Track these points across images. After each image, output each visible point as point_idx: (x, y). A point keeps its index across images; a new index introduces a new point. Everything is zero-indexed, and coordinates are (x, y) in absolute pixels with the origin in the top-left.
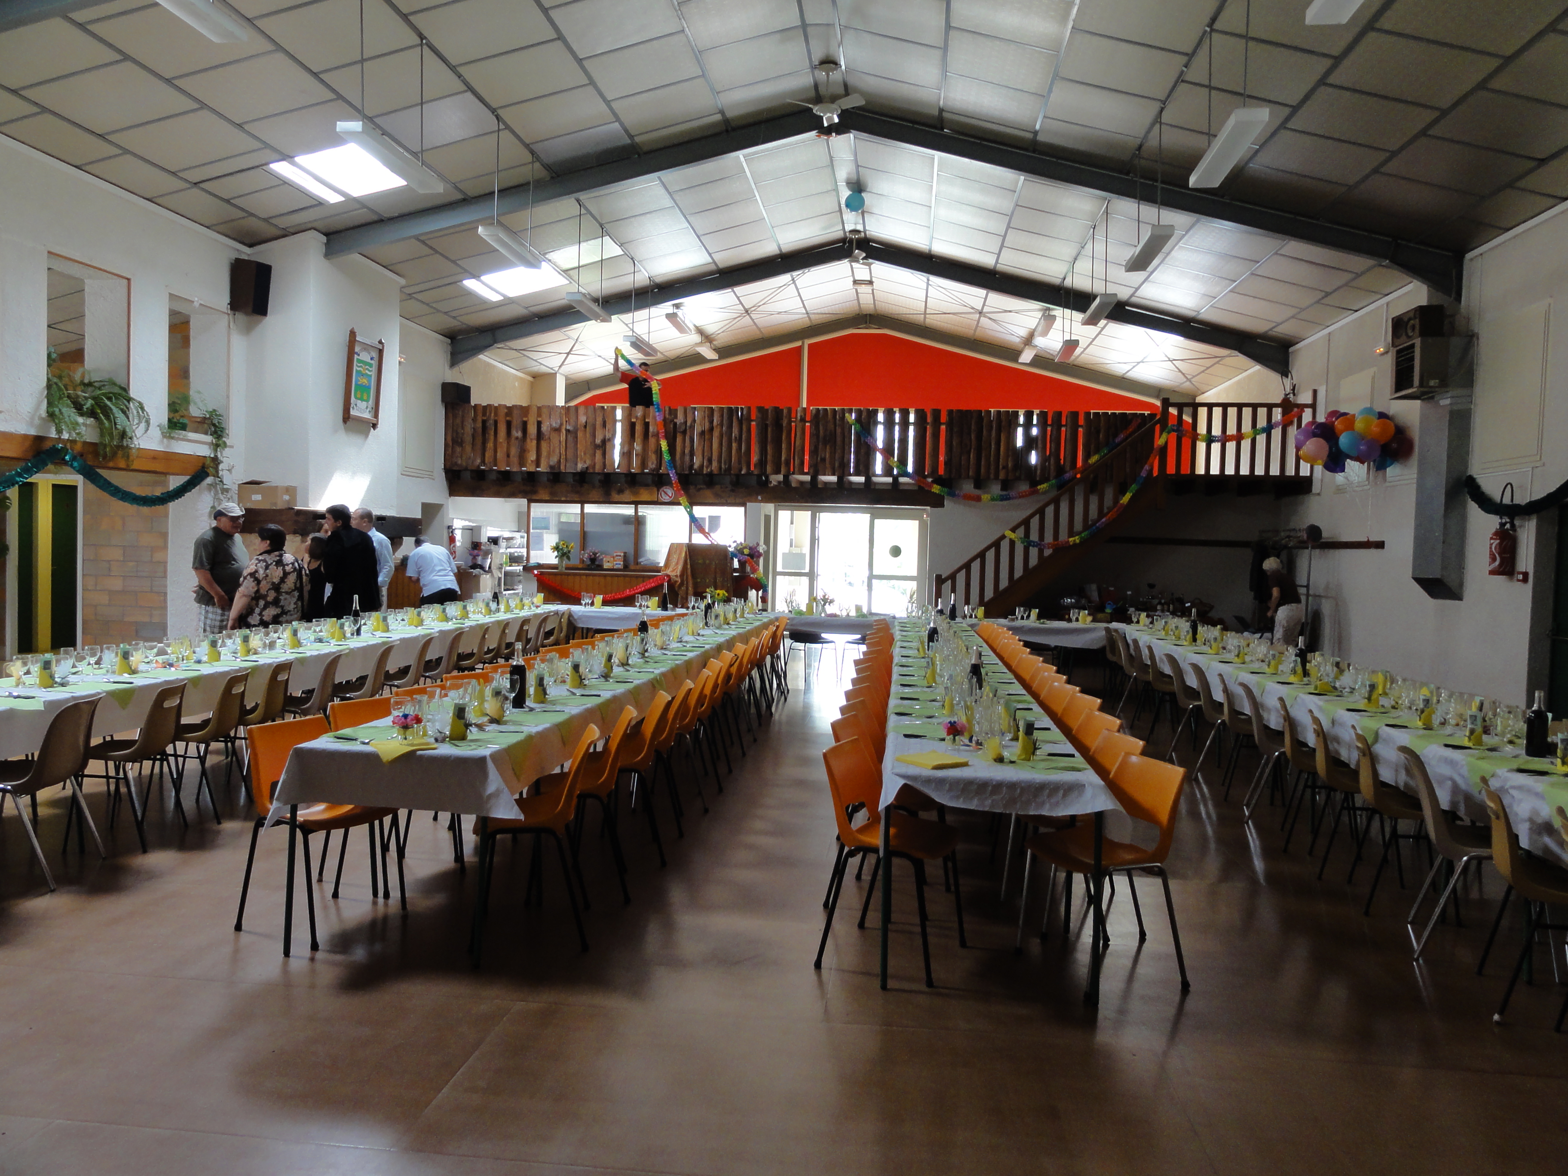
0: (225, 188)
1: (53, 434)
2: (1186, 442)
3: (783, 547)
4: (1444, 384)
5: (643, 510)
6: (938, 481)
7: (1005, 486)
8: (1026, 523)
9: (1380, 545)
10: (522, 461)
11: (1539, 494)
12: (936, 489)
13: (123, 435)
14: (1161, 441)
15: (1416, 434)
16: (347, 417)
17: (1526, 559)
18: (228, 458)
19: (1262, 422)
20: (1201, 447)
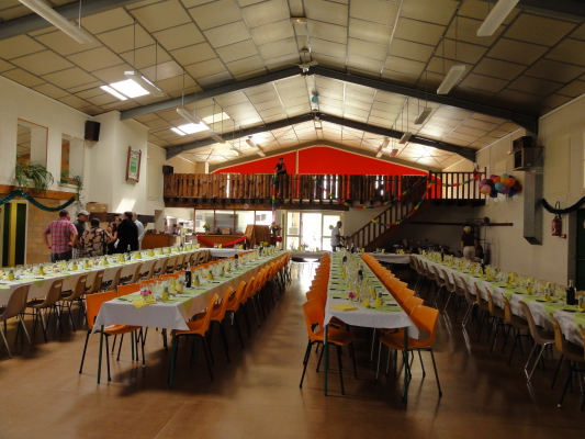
0: (85, 95)
1: (18, 185)
2: (438, 186)
3: (289, 226)
4: (533, 165)
5: (237, 212)
6: (347, 201)
7: (372, 203)
8: (380, 217)
9: (511, 224)
10: (192, 194)
11: (569, 205)
12: (346, 204)
13: (44, 185)
14: (429, 186)
15: (523, 183)
16: (127, 178)
17: (566, 229)
18: (82, 193)
19: (466, 179)
20: (444, 188)
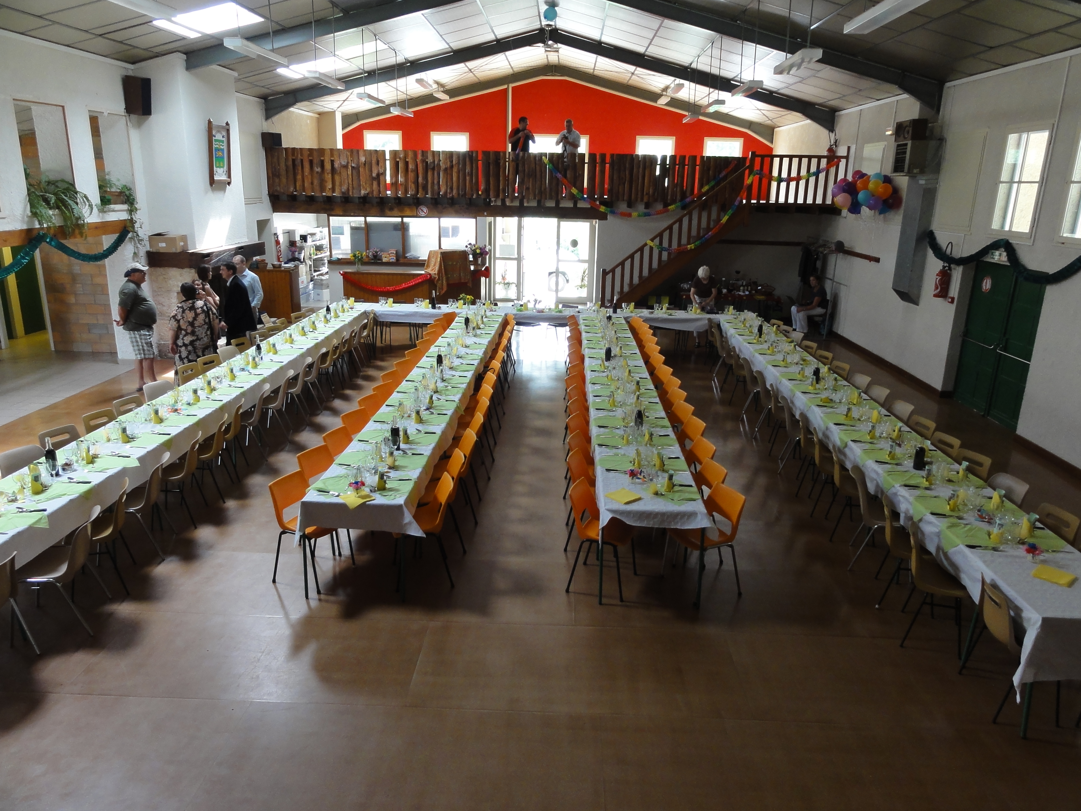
0: (119, 36)
1: (37, 226)
2: (765, 181)
3: (499, 241)
4: (922, 172)
5: (406, 220)
6: (604, 203)
7: (647, 206)
8: (660, 235)
9: (877, 260)
10: (322, 189)
11: (966, 254)
12: (602, 209)
13: (79, 218)
14: (749, 181)
15: (904, 194)
16: (212, 181)
17: (954, 290)
18: (140, 217)
19: (813, 169)
20: (774, 185)
